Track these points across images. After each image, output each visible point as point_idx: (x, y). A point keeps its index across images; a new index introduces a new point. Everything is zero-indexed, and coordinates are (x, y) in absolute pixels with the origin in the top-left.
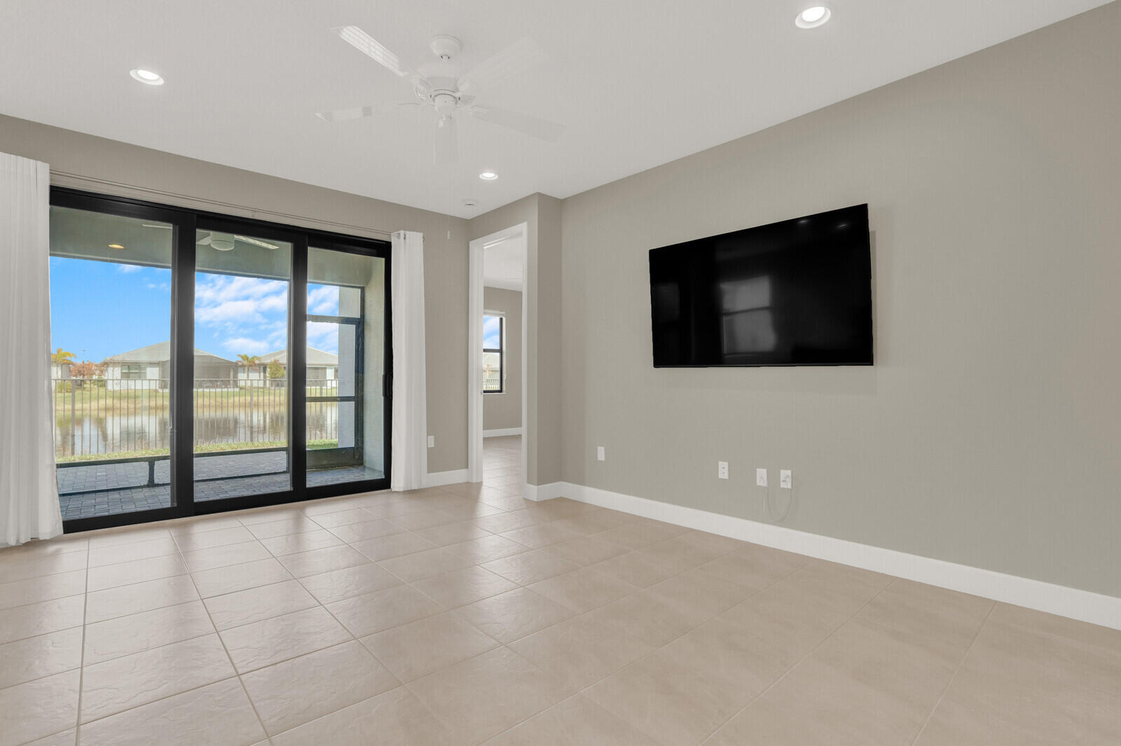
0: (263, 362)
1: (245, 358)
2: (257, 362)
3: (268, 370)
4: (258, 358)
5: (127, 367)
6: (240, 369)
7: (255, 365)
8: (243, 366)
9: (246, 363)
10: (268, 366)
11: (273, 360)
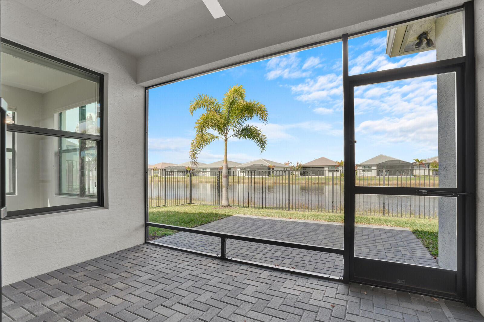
0: (427, 162)
1: (417, 160)
2: (424, 162)
3: (430, 166)
4: (424, 160)
5: (364, 167)
6: (415, 167)
7: (423, 164)
8: (416, 165)
9: (417, 163)
10: (430, 164)
11: (433, 161)
